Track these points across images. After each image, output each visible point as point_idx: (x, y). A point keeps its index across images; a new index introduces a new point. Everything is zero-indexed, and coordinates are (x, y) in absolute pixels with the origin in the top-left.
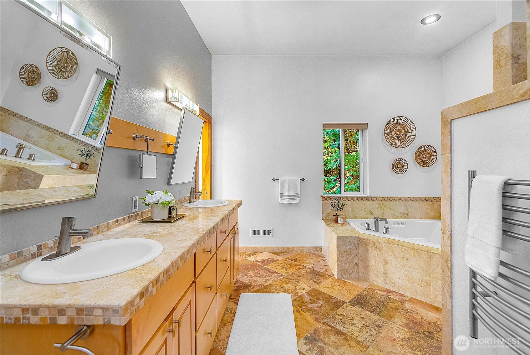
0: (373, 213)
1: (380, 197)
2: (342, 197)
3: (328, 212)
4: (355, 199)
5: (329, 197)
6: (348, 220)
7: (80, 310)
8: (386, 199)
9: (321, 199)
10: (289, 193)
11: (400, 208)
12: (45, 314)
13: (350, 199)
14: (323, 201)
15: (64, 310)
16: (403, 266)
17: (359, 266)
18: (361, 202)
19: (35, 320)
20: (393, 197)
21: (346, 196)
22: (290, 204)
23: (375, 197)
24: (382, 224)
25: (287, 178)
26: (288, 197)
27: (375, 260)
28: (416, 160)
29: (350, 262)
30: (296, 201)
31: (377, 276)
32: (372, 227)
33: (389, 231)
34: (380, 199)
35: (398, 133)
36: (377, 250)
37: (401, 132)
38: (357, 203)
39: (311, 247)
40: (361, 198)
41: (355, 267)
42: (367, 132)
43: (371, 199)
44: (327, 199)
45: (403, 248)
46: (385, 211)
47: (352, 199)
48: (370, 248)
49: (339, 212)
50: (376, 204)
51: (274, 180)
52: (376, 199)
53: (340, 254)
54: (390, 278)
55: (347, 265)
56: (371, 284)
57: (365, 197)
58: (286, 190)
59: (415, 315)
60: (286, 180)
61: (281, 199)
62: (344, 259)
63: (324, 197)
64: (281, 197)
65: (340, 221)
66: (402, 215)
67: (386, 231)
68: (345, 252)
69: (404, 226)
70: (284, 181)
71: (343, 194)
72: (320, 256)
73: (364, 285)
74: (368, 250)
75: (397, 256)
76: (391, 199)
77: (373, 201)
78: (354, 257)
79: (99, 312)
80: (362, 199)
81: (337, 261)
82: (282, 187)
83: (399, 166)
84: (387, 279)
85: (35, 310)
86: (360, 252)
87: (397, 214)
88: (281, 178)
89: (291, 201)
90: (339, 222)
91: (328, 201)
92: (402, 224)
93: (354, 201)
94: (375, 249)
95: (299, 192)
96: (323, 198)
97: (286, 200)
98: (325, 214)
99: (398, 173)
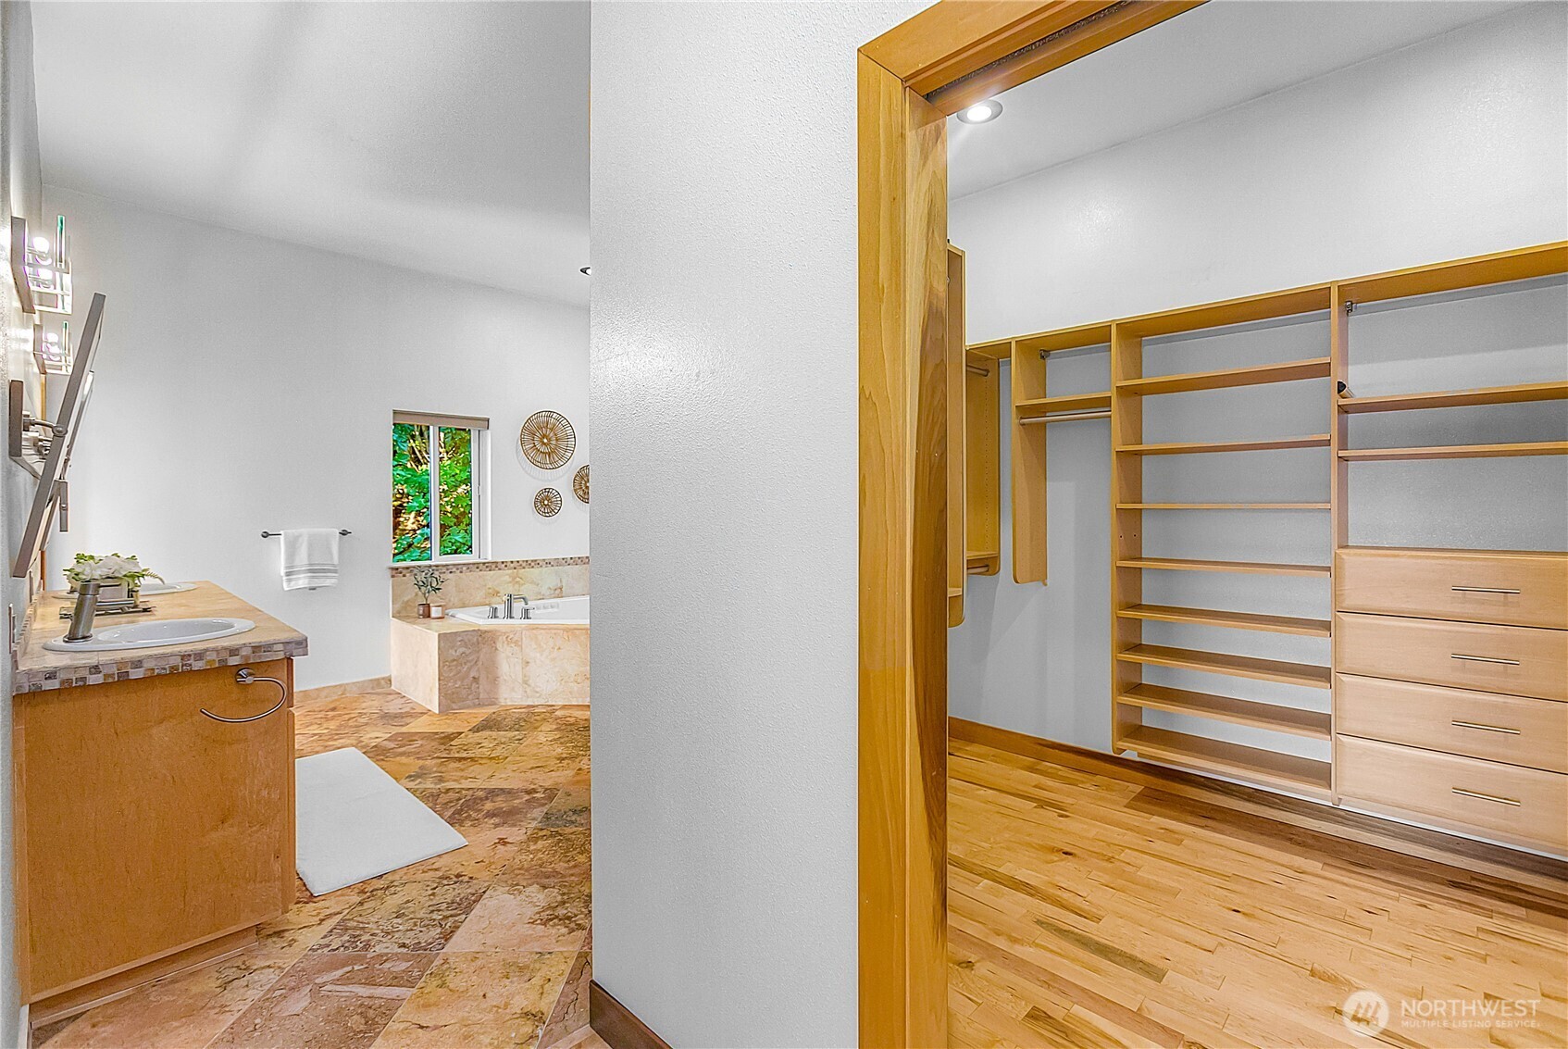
0: (498, 593)
1: (512, 562)
2: (437, 566)
3: (406, 599)
4: (464, 568)
5: (407, 568)
6: (451, 612)
7: (256, 649)
8: (524, 564)
9: (389, 573)
10: (311, 565)
11: (548, 578)
12: (212, 656)
13: (454, 570)
14: (393, 576)
15: (237, 649)
16: (553, 660)
17: (480, 682)
18: (477, 573)
19: (197, 665)
20: (536, 561)
21: (444, 563)
22: (314, 589)
23: (503, 563)
24: (518, 606)
25: (305, 531)
26: (309, 574)
27: (508, 665)
28: (575, 490)
29: (462, 679)
30: (328, 582)
31: (513, 689)
32: (501, 613)
33: (531, 613)
34: (512, 565)
35: (545, 441)
36: (513, 645)
37: (549, 440)
38: (467, 577)
39: (364, 682)
40: (477, 565)
41: (474, 684)
42: (488, 436)
43: (496, 567)
44: (404, 572)
45: (553, 631)
46: (522, 588)
47: (458, 569)
48: (499, 645)
49: (432, 598)
50: (505, 575)
51: (266, 535)
52: (506, 566)
53: (444, 666)
54: (533, 685)
55: (459, 683)
56: (502, 706)
57: (484, 563)
58: (302, 559)
59: (568, 719)
60: (300, 536)
61: (289, 581)
62: (452, 674)
63: (397, 569)
64: (288, 574)
65: (435, 612)
66: (552, 592)
67: (526, 615)
68: (454, 660)
69: (555, 610)
70: (296, 538)
71: (438, 559)
72: (390, 694)
73: (490, 710)
74: (496, 649)
75: (545, 646)
76: (533, 564)
77: (500, 569)
78: (470, 669)
79: (280, 647)
80: (478, 568)
81: (439, 680)
82: (291, 554)
83: (546, 502)
84: (528, 690)
85: (199, 656)
86: (482, 656)
87: (544, 590)
88: (289, 531)
89: (315, 583)
90: (433, 615)
91: (404, 576)
92: (552, 607)
93: (461, 572)
94: (508, 644)
95: (336, 561)
96: (394, 572)
97: (302, 581)
98: (398, 606)
99: (546, 515)
